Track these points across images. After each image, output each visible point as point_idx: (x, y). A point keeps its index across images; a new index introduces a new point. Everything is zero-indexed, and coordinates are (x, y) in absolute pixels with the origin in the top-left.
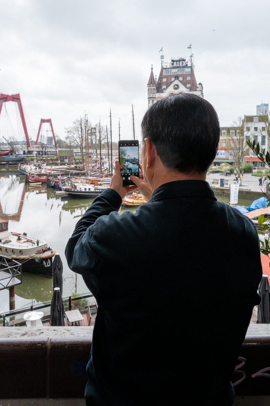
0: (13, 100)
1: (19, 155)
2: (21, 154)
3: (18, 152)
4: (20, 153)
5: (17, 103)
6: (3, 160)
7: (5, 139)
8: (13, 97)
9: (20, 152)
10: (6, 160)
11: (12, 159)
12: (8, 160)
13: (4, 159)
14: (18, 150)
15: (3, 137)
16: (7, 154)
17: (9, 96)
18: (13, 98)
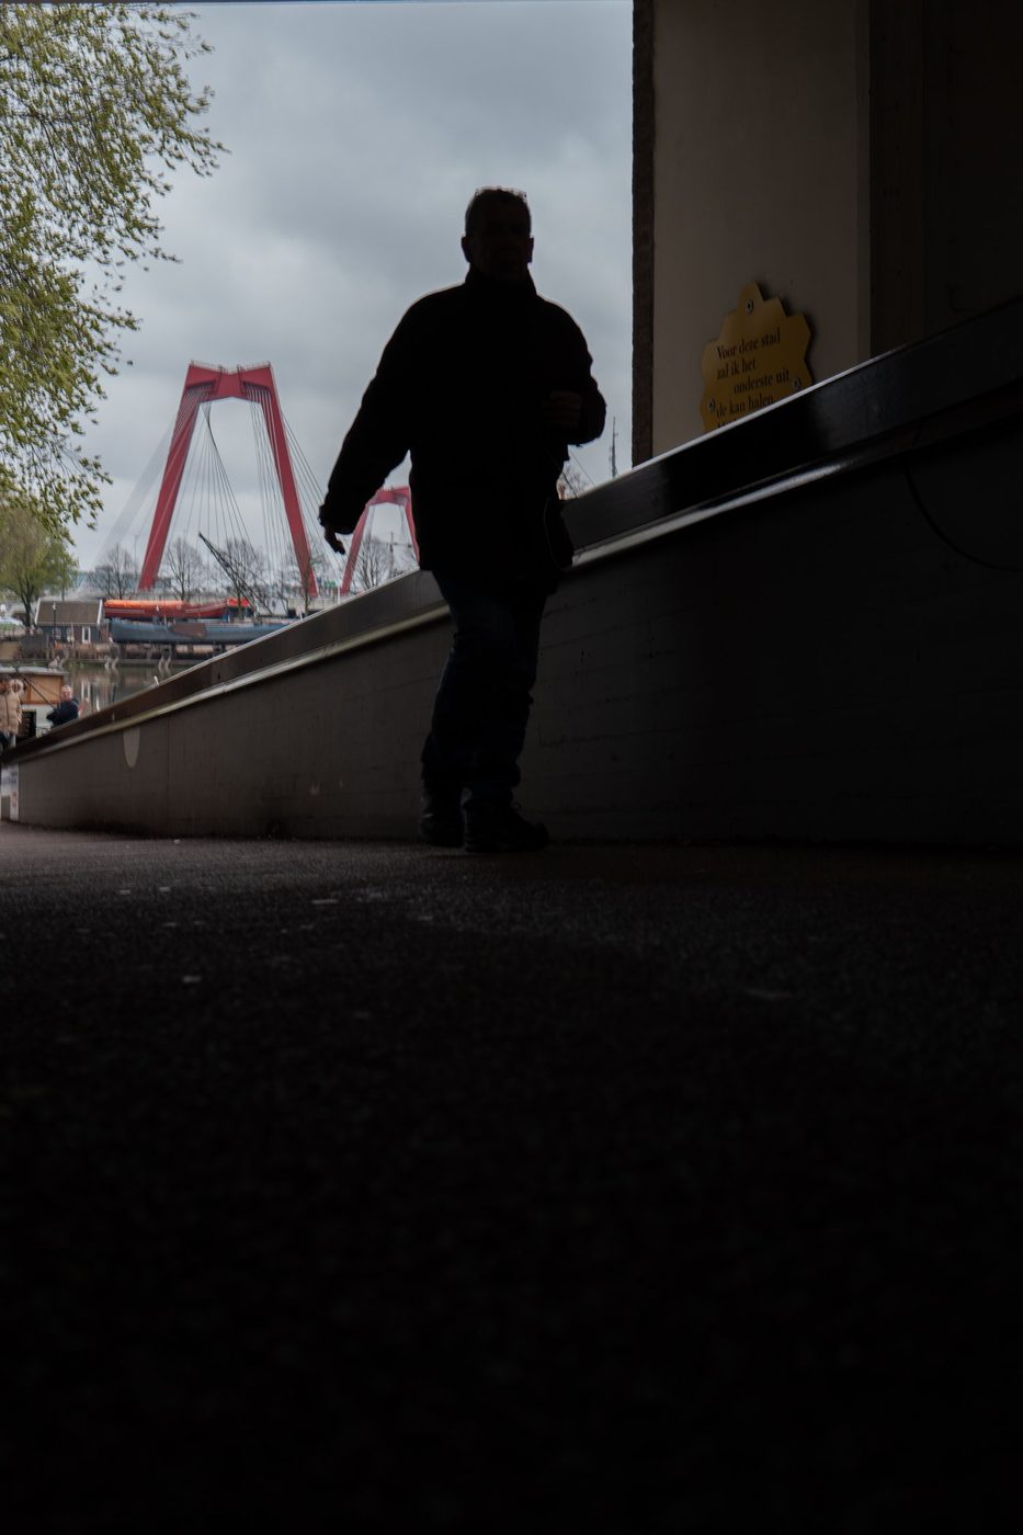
0: (243, 395)
1: (267, 620)
2: (278, 617)
3: (265, 606)
4: (271, 608)
5: (258, 407)
6: (200, 635)
7: (210, 546)
8: (245, 379)
9: (274, 604)
10: (214, 638)
11: (237, 633)
12: (219, 638)
13: (206, 633)
14: (265, 596)
15: (201, 536)
16: (217, 614)
17: (227, 375)
18: (245, 383)
